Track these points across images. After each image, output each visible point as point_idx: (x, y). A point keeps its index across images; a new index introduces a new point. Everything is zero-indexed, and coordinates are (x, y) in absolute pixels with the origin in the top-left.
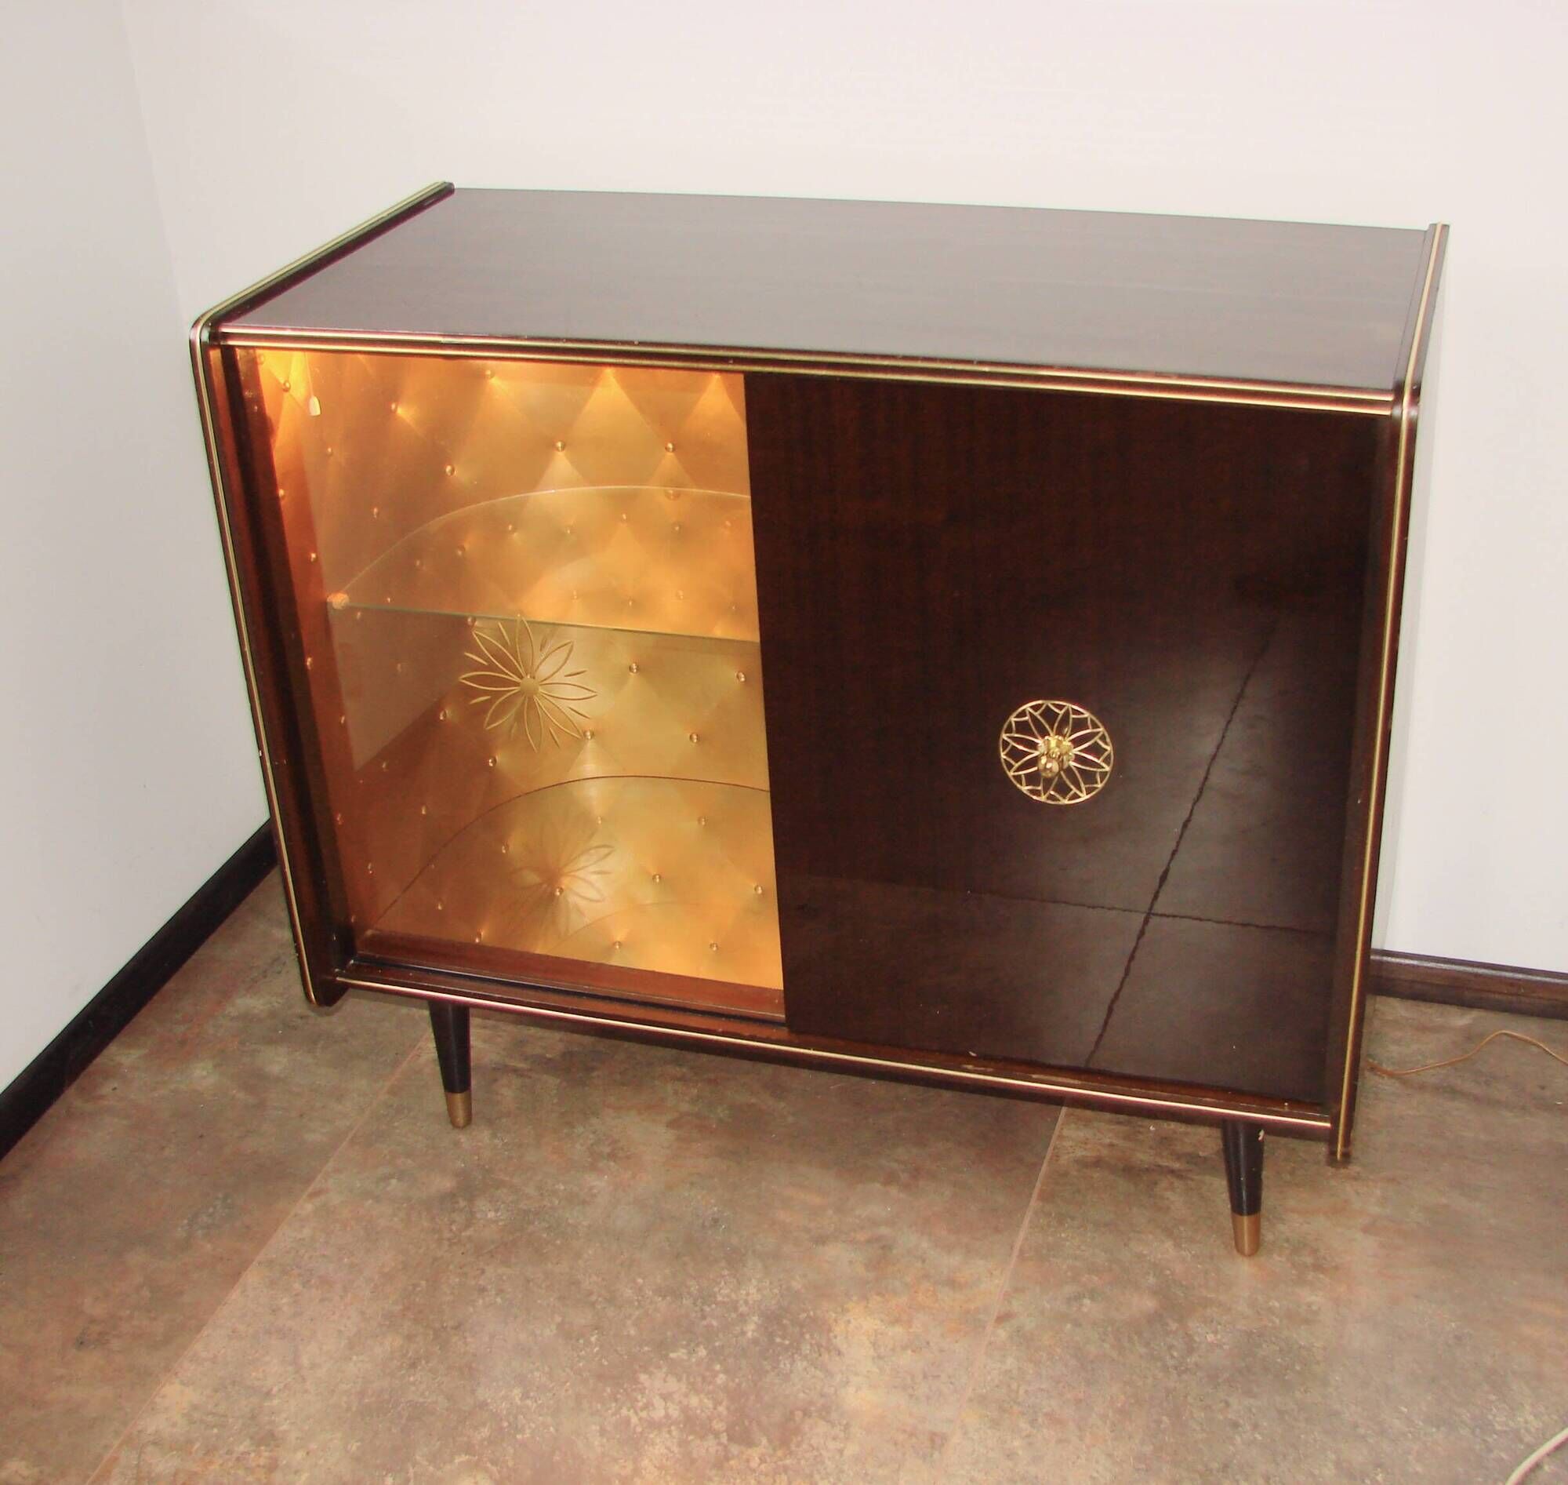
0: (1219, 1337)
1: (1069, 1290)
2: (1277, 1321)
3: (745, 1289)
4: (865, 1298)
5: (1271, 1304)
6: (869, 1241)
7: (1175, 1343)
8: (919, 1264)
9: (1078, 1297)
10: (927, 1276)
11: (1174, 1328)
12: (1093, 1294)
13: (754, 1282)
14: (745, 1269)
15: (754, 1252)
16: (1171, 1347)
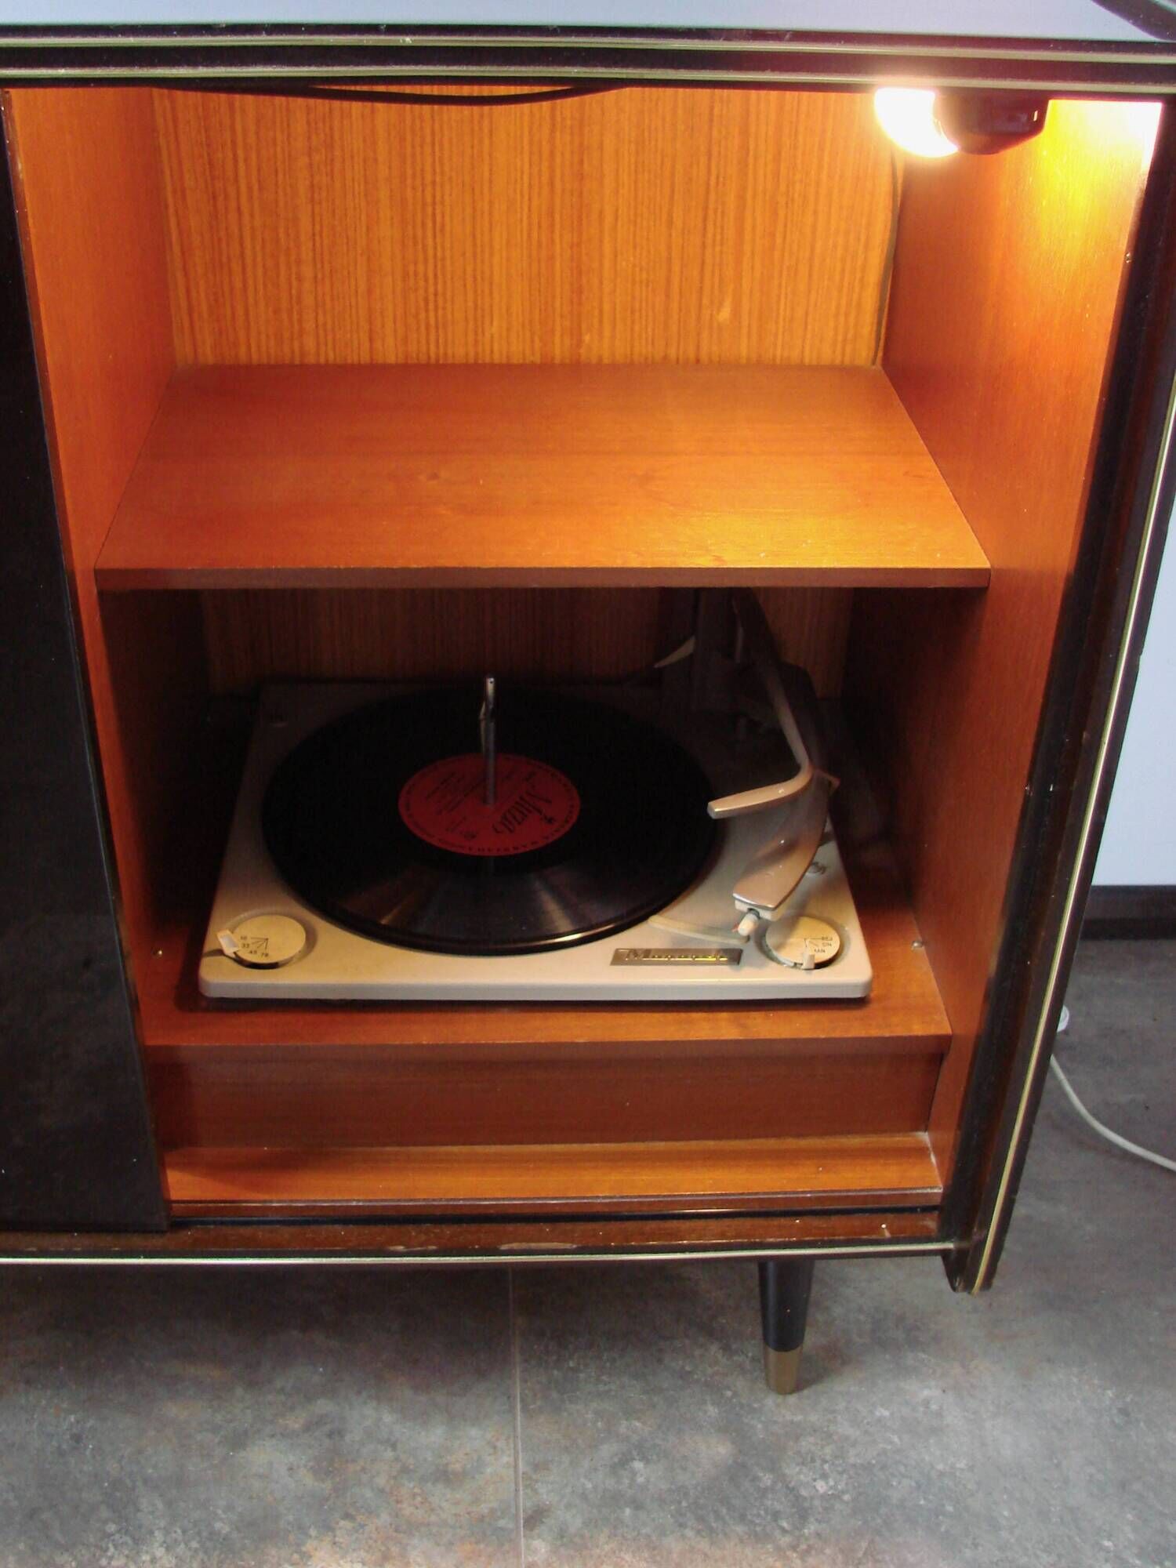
0: (832, 1483)
1: (608, 1451)
2: (896, 1439)
3: (147, 1552)
4: (328, 1528)
5: (878, 1414)
6: (308, 1428)
7: (778, 1506)
8: (389, 1454)
9: (624, 1461)
10: (405, 1470)
11: (769, 1483)
12: (642, 1450)
13: (159, 1536)
14: (139, 1515)
15: (146, 1481)
16: (776, 1516)
